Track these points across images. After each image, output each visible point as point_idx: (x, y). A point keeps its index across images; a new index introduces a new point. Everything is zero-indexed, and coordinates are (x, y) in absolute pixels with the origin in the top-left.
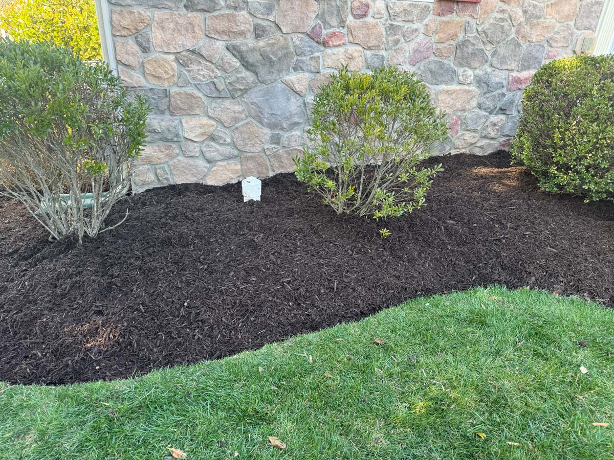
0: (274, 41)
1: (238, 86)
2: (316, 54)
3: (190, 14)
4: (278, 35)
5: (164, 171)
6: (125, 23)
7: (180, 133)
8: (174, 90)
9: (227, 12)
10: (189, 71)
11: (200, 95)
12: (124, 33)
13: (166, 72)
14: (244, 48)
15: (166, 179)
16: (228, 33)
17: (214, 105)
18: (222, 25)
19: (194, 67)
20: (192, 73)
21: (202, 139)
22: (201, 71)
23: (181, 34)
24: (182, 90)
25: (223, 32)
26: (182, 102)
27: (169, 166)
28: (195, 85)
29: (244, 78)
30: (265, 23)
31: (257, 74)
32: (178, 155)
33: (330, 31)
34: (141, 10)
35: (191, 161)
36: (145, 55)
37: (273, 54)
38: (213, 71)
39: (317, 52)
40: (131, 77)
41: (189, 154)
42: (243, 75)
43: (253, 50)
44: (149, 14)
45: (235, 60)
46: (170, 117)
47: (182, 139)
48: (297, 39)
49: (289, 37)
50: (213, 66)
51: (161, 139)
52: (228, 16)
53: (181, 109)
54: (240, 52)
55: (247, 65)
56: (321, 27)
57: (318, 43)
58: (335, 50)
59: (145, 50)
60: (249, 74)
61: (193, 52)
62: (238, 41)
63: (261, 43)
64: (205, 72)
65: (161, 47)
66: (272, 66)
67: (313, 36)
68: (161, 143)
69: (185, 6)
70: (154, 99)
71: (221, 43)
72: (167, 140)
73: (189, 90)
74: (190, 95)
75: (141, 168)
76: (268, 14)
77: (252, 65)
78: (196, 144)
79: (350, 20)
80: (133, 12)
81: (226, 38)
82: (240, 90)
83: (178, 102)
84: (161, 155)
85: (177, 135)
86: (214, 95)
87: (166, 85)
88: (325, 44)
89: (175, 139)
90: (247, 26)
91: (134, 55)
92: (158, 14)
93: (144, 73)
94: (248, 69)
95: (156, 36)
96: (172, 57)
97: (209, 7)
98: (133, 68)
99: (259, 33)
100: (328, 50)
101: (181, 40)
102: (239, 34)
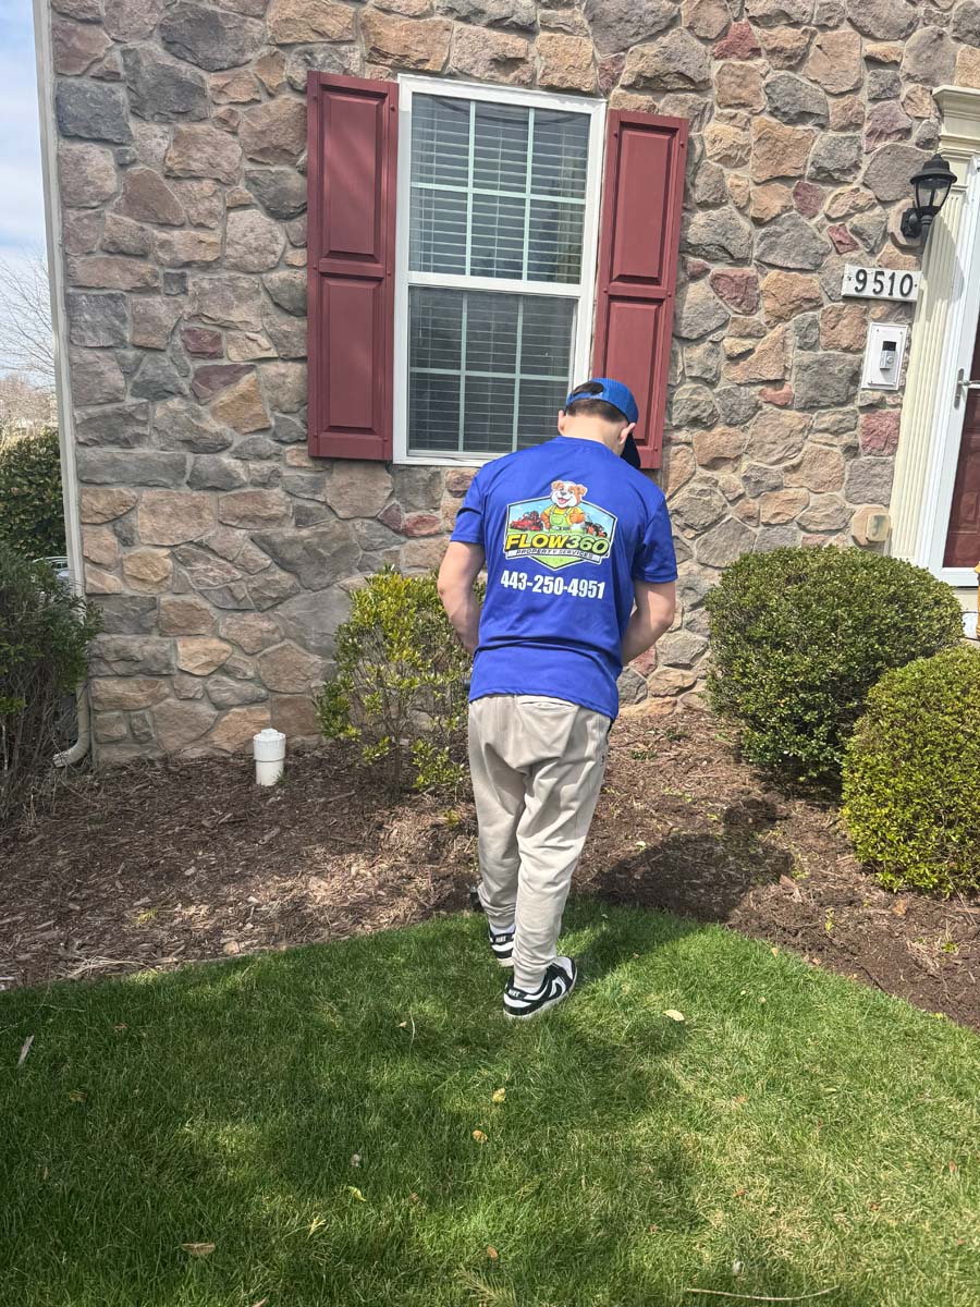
0: (325, 529)
1: (267, 593)
2: (395, 548)
3: (195, 494)
4: (333, 520)
5: (144, 720)
6: (98, 506)
7: (173, 662)
8: (165, 599)
9: (250, 489)
10: (192, 572)
11: (207, 605)
12: (98, 519)
13: (156, 574)
14: (278, 540)
15: (145, 733)
16: (253, 518)
17: (228, 620)
18: (243, 507)
19: (200, 566)
20: (195, 575)
21: (207, 672)
22: (210, 571)
23: (181, 521)
24: (178, 599)
25: (244, 517)
26: (177, 616)
27: (152, 713)
28: (200, 592)
29: (278, 582)
30: (310, 505)
31: (298, 575)
32: (167, 696)
33: (414, 515)
34: (122, 489)
35: (187, 706)
36: (126, 549)
37: (325, 547)
38: (229, 572)
39: (394, 544)
40: (102, 580)
41: (185, 694)
42: (277, 577)
43: (292, 542)
44: (134, 493)
45: (264, 556)
46: (158, 638)
47: (176, 672)
48: (361, 527)
49: (350, 524)
50: (229, 565)
51: (140, 672)
52: (252, 496)
53: (176, 626)
54: (270, 544)
55: (284, 564)
56: (398, 510)
57: (396, 531)
58: (424, 542)
59: (126, 542)
60: (284, 575)
61: (199, 545)
62: (269, 531)
63: (305, 532)
64: (216, 573)
65: (150, 537)
66: (323, 565)
67: (388, 521)
68: (141, 678)
69: (188, 483)
70: (135, 611)
71: (243, 532)
72: (152, 674)
73: (189, 598)
74: (191, 605)
75: (106, 715)
76: (315, 493)
77: (290, 563)
78: (198, 680)
79: (448, 499)
80: (111, 492)
81: (251, 525)
82: (271, 598)
83: (172, 616)
84: (139, 696)
85: (168, 665)
86: (230, 607)
87: (155, 591)
88: (407, 533)
89: (165, 672)
90: (283, 508)
91: (108, 548)
92: (148, 495)
93: (122, 575)
94: (285, 570)
95: (143, 523)
96: (166, 552)
97: (223, 484)
98: (107, 568)
99: (302, 518)
100: (412, 542)
101: (180, 528)
102: (271, 520)
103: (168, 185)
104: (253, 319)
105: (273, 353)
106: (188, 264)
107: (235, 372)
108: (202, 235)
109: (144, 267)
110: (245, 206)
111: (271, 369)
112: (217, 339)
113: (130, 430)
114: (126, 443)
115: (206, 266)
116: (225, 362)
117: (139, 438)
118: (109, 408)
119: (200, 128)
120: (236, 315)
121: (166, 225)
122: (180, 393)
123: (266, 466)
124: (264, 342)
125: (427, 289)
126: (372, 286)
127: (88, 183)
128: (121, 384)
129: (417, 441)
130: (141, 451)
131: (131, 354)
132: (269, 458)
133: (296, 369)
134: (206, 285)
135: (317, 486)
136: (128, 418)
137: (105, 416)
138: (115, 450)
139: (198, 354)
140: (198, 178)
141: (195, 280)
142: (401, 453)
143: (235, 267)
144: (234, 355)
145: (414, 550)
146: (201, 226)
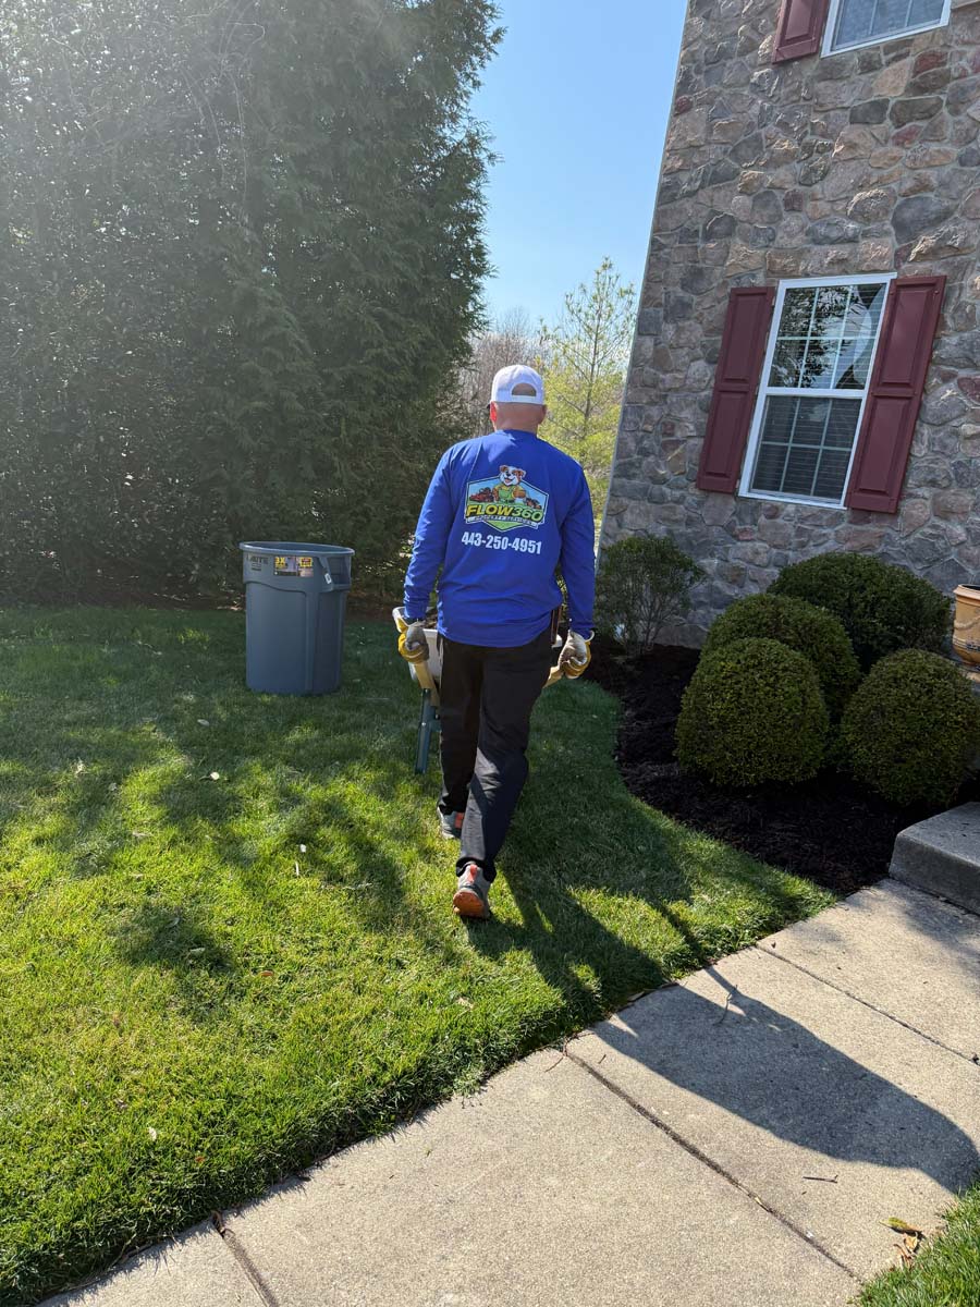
0: (698, 530)
2: (728, 545)
3: (649, 505)
4: (702, 525)
9: (672, 504)
12: (612, 513)
14: (676, 532)
18: (666, 513)
30: (694, 515)
33: (742, 527)
34: (623, 499)
39: (729, 543)
43: (681, 535)
44: (627, 502)
48: (715, 531)
49: (710, 528)
52: (670, 507)
56: (735, 523)
57: (731, 536)
58: (744, 544)
63: (689, 531)
67: (729, 528)
69: (647, 499)
76: (698, 509)
79: (762, 520)
80: (621, 501)
88: (735, 536)
90: (682, 516)
92: (633, 503)
95: (628, 517)
97: (660, 500)
98: (610, 537)
99: (689, 522)
100: (739, 544)
101: (640, 521)
102: (676, 521)
103: (669, 351)
104: (689, 416)
105: (694, 434)
106: (670, 390)
107: (677, 443)
108: (677, 375)
109: (653, 392)
110: (698, 359)
111: (692, 442)
112: (673, 426)
113: (633, 471)
114: (629, 477)
115: (677, 390)
116: (674, 438)
117: (634, 475)
118: (627, 460)
119: (687, 323)
120: (683, 415)
121: (666, 372)
122: (653, 454)
123: (677, 493)
124: (692, 427)
125: (774, 397)
126: (742, 396)
127: (641, 355)
128: (633, 448)
129: (757, 484)
130: (636, 482)
131: (641, 434)
132: (682, 489)
133: (702, 440)
134: (674, 400)
135: (700, 504)
136: (632, 464)
137: (625, 464)
138: (624, 480)
139: (665, 434)
140: (681, 347)
141: (672, 398)
142: (744, 489)
143: (690, 390)
144: (679, 435)
145: (739, 548)
146: (678, 371)
